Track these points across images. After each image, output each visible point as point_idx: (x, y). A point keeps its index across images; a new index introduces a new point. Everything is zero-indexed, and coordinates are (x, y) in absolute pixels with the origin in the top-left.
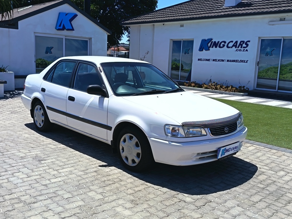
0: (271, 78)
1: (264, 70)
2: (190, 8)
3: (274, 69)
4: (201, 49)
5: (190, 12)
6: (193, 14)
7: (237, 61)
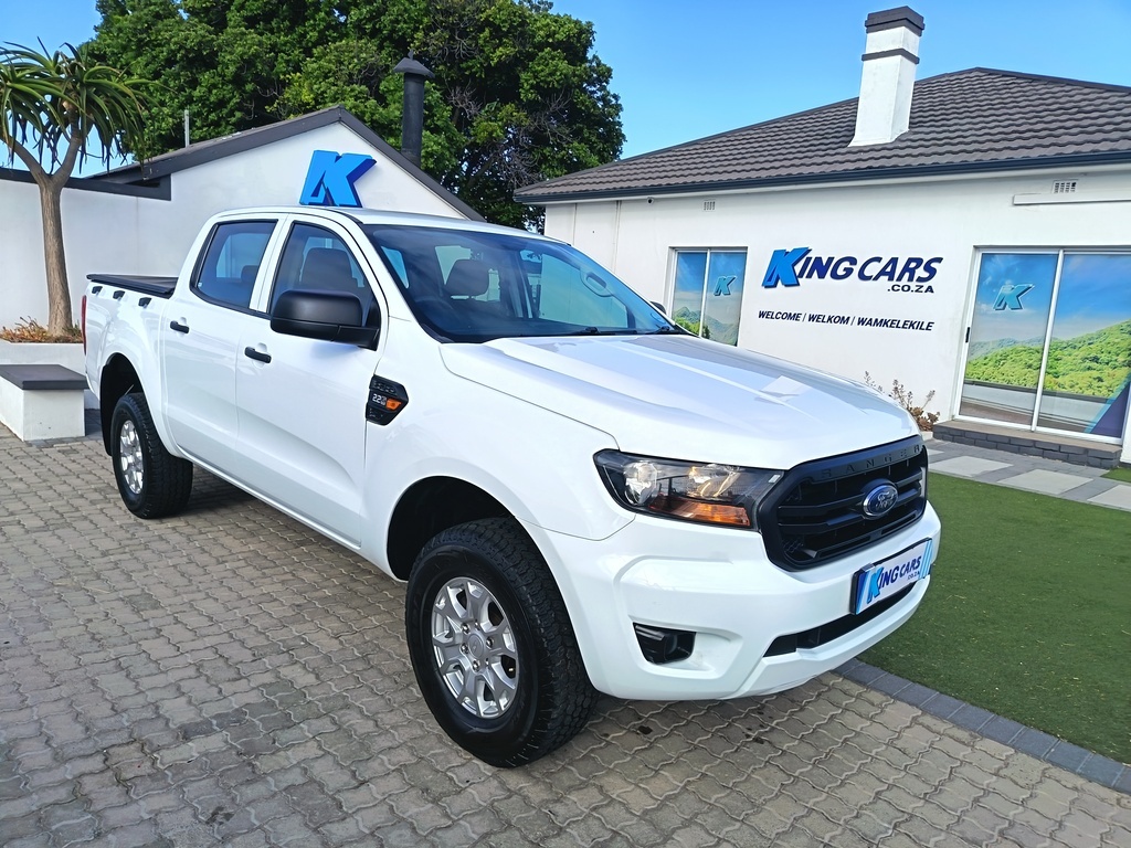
0: (1015, 384)
1: (989, 356)
2: (736, 152)
3: (1025, 357)
4: (770, 282)
5: (735, 162)
6: (748, 167)
7: (892, 324)
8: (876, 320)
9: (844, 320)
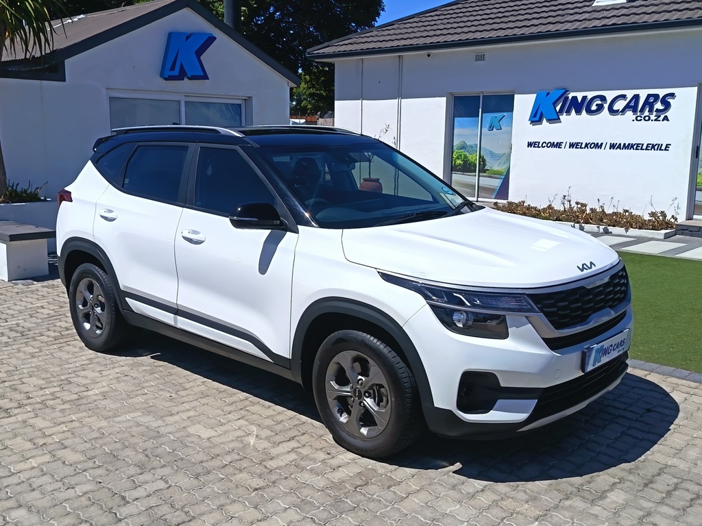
4: (536, 118)
7: (638, 147)
8: (625, 144)
9: (598, 146)
